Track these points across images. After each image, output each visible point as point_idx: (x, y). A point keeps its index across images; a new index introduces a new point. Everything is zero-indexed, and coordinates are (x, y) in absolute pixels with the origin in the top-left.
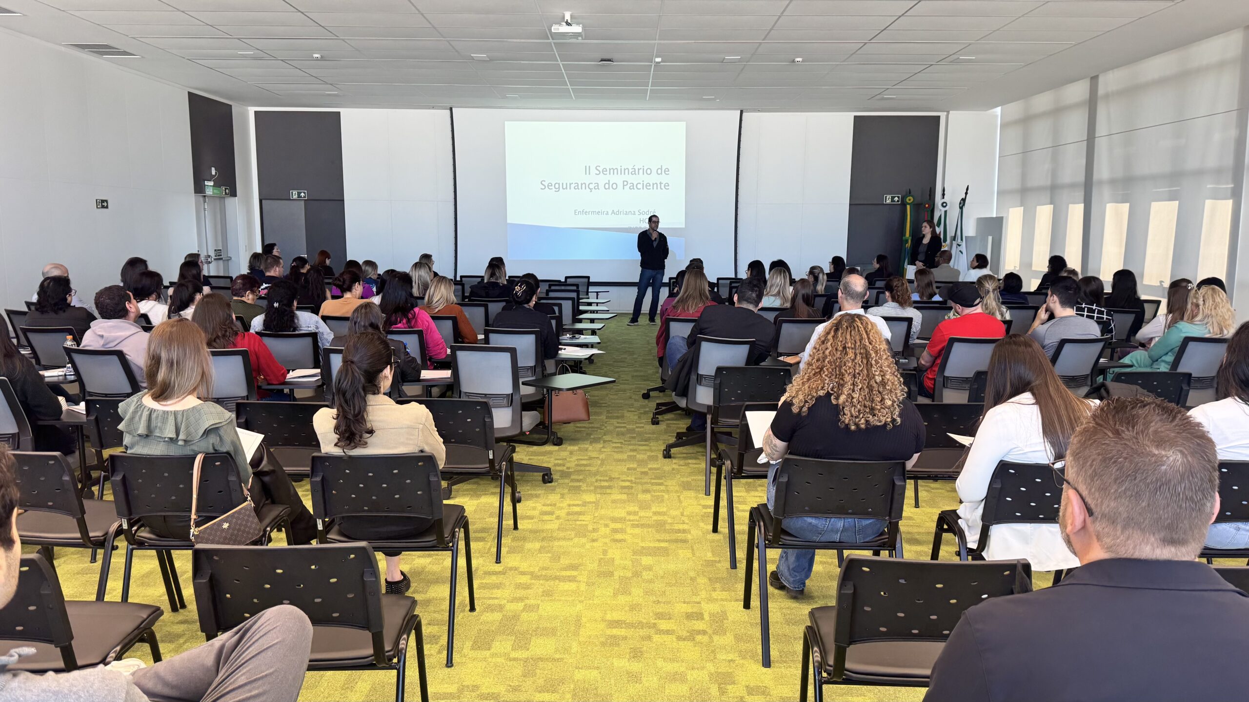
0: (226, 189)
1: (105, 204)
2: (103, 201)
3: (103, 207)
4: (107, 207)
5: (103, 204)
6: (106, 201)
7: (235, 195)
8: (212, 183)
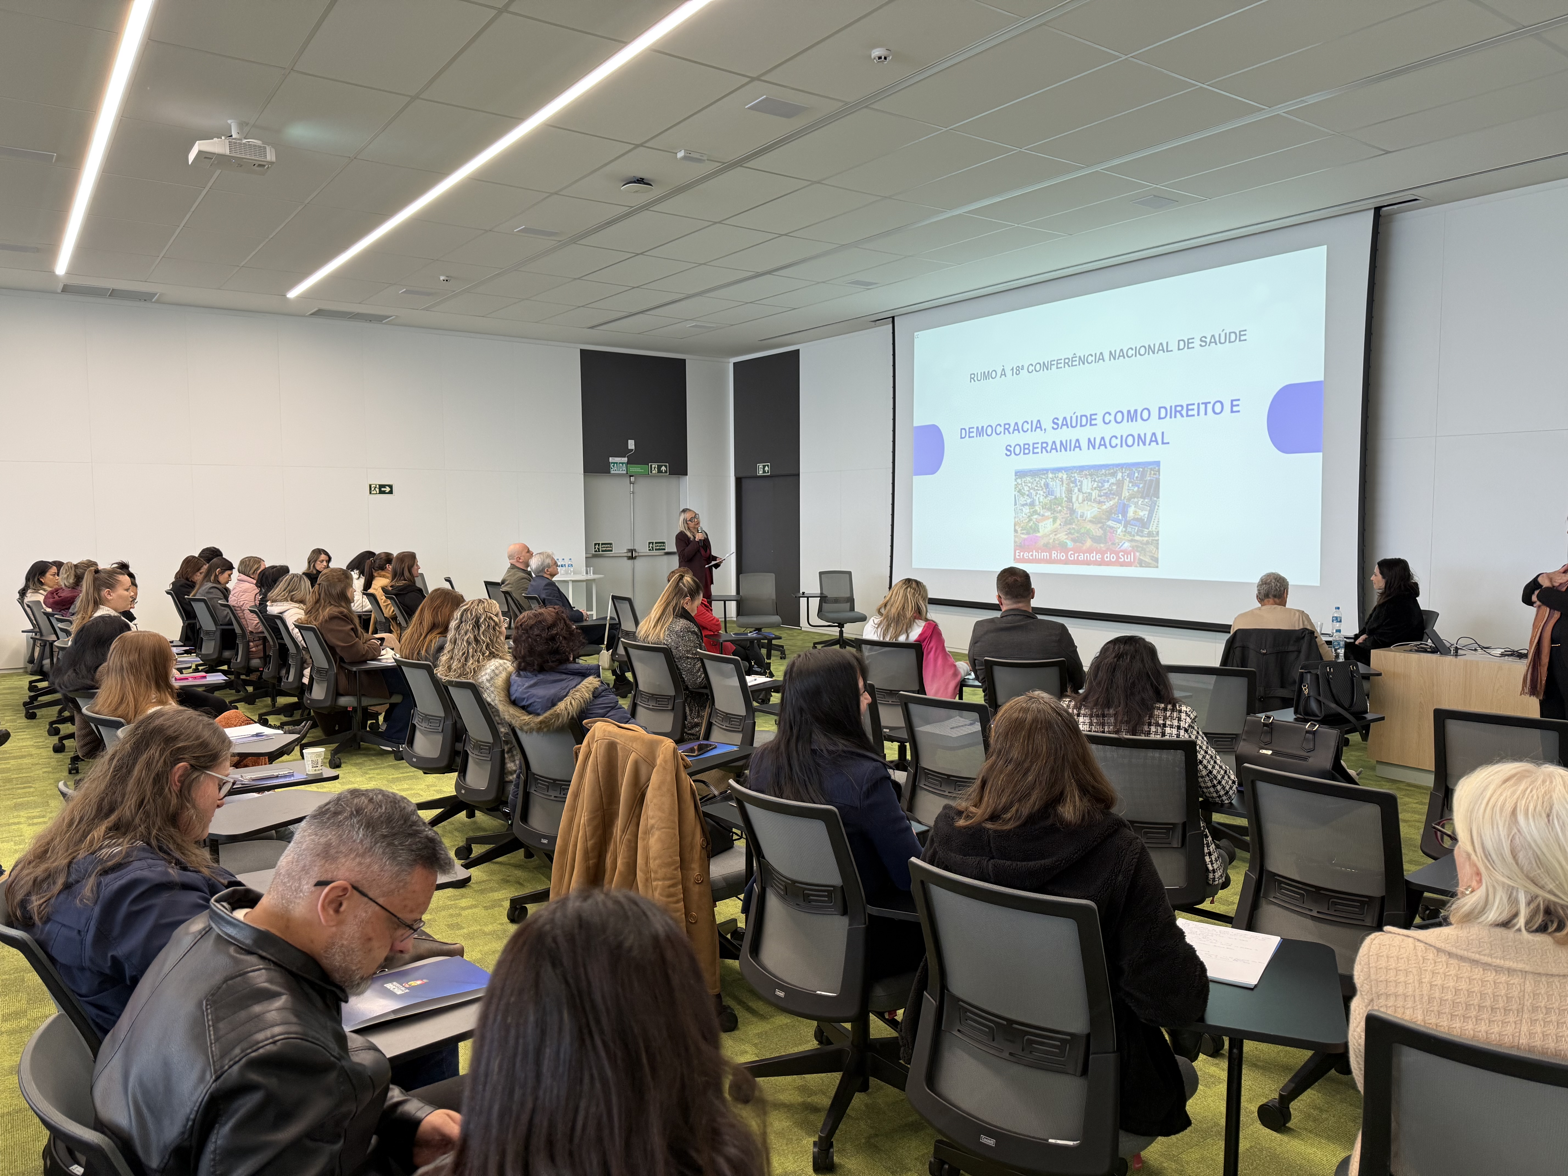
1: (388, 489)
2: (381, 486)
3: (381, 492)
5: (384, 489)
6: (391, 486)
7: (685, 473)
8: (625, 460)
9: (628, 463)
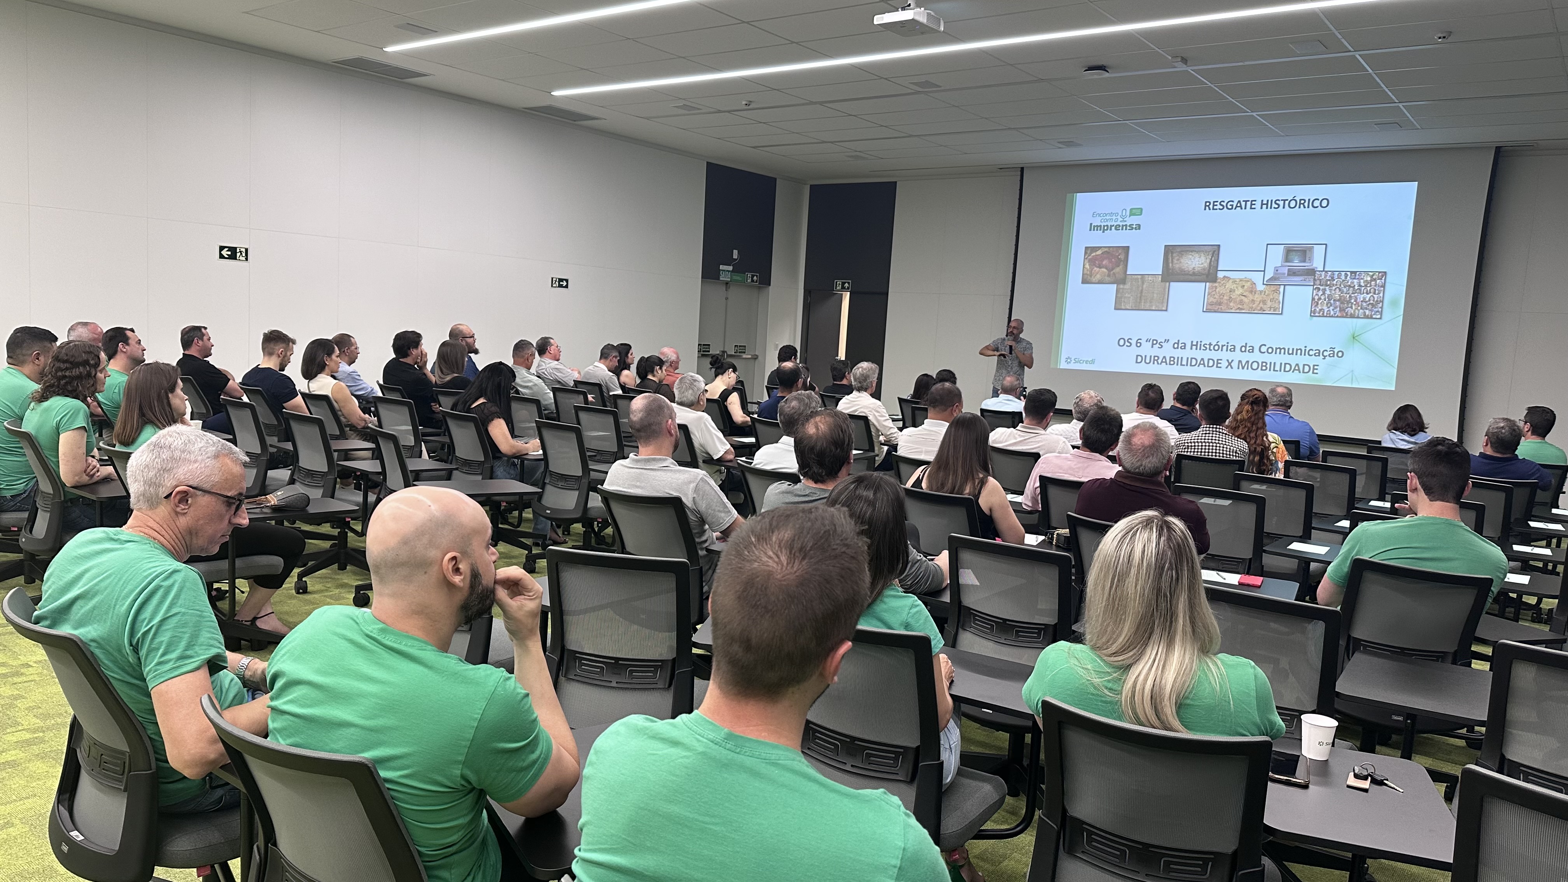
0: (753, 276)
1: (565, 283)
2: (561, 280)
3: (560, 286)
4: (567, 287)
5: (562, 283)
6: (567, 281)
7: (769, 284)
8: (730, 268)
9: (732, 271)
